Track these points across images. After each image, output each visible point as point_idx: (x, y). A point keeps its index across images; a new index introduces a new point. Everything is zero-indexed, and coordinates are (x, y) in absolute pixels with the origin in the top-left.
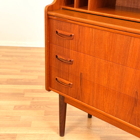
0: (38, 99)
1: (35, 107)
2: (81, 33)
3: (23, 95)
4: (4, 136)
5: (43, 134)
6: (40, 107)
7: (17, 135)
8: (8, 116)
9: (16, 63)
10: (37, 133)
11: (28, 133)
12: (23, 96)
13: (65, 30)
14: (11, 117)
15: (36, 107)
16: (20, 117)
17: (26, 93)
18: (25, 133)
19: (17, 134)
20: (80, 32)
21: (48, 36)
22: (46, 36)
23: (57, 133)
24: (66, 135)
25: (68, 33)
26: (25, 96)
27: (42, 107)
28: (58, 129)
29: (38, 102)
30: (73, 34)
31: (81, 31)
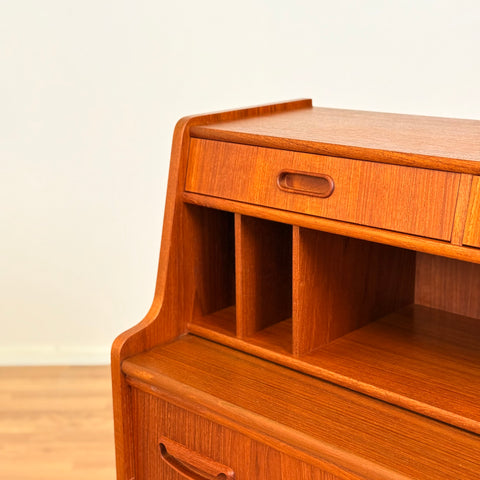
2: (262, 473)
13: (197, 447)
20: (257, 467)
21: (127, 460)
22: (122, 460)
25: (211, 464)
30: (230, 473)
31: (263, 463)
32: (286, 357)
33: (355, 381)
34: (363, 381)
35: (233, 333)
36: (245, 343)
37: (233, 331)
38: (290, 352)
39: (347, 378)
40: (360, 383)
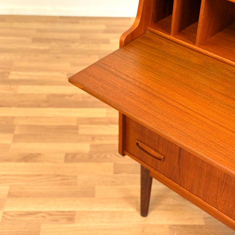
0: (101, 140)
1: (98, 157)
3: (76, 131)
4: (57, 215)
5: (115, 212)
6: (106, 157)
7: (75, 215)
8: (58, 176)
9: (58, 58)
10: (105, 209)
11: (91, 210)
12: (77, 133)
14: (63, 178)
15: (100, 157)
16: (76, 177)
17: (80, 126)
18: (87, 209)
19: (75, 212)
23: (137, 210)
24: (151, 214)
26: (81, 132)
27: (108, 156)
28: (137, 202)
29: (101, 145)
32: (193, 46)
33: (222, 58)
34: (225, 58)
35: (169, 33)
36: (174, 38)
37: (169, 32)
38: (194, 43)
39: (218, 56)
40: (224, 59)
